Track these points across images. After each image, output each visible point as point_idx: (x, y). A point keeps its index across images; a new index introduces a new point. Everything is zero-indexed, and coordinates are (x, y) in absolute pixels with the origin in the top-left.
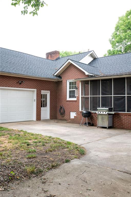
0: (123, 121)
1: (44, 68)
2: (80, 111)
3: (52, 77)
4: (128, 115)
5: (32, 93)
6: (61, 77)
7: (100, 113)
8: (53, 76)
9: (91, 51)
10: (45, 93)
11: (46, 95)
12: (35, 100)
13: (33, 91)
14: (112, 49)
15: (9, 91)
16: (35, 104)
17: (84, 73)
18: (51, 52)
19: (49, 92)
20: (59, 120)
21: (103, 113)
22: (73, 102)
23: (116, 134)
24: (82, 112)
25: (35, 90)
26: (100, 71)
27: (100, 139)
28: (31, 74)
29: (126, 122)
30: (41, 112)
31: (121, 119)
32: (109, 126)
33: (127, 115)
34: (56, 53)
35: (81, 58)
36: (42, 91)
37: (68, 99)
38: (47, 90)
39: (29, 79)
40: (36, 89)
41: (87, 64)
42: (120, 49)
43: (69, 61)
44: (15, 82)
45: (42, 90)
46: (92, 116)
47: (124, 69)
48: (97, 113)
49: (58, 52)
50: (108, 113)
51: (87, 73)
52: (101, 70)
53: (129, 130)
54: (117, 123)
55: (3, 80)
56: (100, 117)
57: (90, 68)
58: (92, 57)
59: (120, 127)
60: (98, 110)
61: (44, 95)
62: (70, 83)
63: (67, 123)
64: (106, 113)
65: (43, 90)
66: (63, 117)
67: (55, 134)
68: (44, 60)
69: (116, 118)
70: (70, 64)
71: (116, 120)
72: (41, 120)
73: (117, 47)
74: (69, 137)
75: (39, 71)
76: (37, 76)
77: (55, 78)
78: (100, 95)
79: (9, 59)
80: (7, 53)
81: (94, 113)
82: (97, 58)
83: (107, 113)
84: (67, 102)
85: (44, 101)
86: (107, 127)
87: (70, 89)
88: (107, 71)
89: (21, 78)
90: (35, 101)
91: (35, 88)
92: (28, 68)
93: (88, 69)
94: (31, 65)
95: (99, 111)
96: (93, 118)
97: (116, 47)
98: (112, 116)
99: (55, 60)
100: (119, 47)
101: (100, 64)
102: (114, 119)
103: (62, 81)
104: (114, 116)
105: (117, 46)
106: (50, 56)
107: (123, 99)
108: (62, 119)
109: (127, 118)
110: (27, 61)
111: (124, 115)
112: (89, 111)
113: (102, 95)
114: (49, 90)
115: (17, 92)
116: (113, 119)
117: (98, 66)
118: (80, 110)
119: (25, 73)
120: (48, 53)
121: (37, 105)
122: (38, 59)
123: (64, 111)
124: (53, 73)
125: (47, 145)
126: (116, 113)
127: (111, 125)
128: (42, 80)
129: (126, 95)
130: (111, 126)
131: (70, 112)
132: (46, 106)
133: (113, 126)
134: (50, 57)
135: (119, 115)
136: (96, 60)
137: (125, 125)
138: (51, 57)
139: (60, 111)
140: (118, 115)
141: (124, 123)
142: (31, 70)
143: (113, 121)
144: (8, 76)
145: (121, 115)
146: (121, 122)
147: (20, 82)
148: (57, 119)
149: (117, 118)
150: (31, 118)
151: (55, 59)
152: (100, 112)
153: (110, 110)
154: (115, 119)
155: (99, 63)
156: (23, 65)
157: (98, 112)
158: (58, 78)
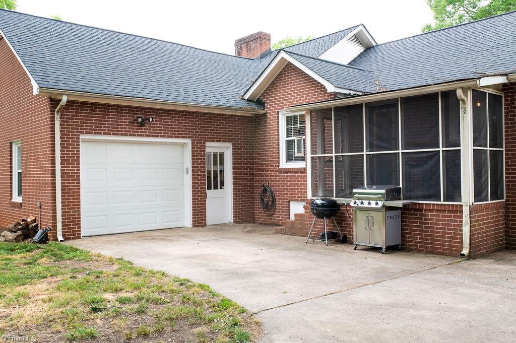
0: (433, 228)
1: (218, 80)
2: (308, 198)
3: (238, 103)
4: (449, 211)
5: (179, 149)
6: (264, 103)
7: (360, 205)
8: (239, 101)
9: (358, 26)
10: (218, 151)
11: (222, 155)
12: (187, 169)
13: (183, 145)
14: (434, 24)
15: (110, 147)
16: (188, 180)
17: (322, 88)
18: (248, 38)
19: (230, 145)
20: (261, 224)
21: (369, 203)
22: (295, 173)
23: (404, 271)
24: (312, 203)
25: (189, 141)
26: (377, 83)
27: (339, 289)
28: (171, 98)
29: (443, 233)
30: (205, 204)
31: (428, 223)
32: (388, 245)
33: (444, 211)
34: (261, 38)
35: (324, 48)
36: (207, 144)
37: (284, 164)
38: (223, 141)
39: (168, 110)
40: (189, 137)
41: (346, 64)
42: (458, 21)
43: (283, 54)
44: (127, 119)
45: (208, 141)
46: (343, 214)
47: (447, 72)
48: (352, 204)
49: (266, 34)
50: (384, 206)
51: (330, 89)
52: (381, 79)
53: (451, 258)
54: (415, 234)
55: (91, 117)
56: (361, 218)
57: (346, 73)
58: (361, 44)
59: (424, 247)
60: (357, 195)
61: (215, 155)
62: (288, 119)
63: (276, 233)
64: (377, 204)
65: (211, 141)
66: (271, 216)
67: (211, 270)
68: (223, 58)
69: (411, 218)
70: (287, 65)
71: (411, 226)
72: (205, 225)
73: (448, 17)
74: (246, 281)
75: (201, 87)
76: (190, 102)
77: (246, 105)
78: (363, 152)
79: (117, 58)
80: (115, 43)
81: (344, 204)
82: (375, 45)
83: (380, 204)
84: (280, 172)
85: (215, 172)
86: (381, 249)
87: (287, 137)
88: (399, 79)
89: (143, 108)
90: (187, 173)
91: (186, 137)
92: (168, 81)
93: (338, 77)
94: (178, 72)
95: (359, 199)
96: (346, 221)
97: (446, 17)
98: (399, 212)
99: (257, 59)
100: (456, 16)
101: (380, 63)
102: (406, 222)
103: (265, 115)
104: (406, 214)
105: (450, 15)
106: (244, 46)
107: (433, 162)
108: (268, 220)
109: (444, 220)
110: (169, 63)
111: (437, 210)
112: (334, 198)
113: (370, 151)
114: (229, 141)
115: (136, 147)
116: (402, 221)
117: (374, 68)
118: (309, 196)
119: (155, 95)
120: (240, 40)
121: (194, 183)
122: (207, 57)
123: (274, 200)
124: (242, 93)
125: (153, 310)
126: (413, 204)
127: (397, 241)
128: (207, 114)
129: (441, 149)
130: (398, 245)
131: (289, 202)
132: (222, 184)
133: (403, 245)
134: (244, 49)
135: (421, 210)
136: (372, 51)
137: (439, 241)
138: (248, 50)
139: (263, 200)
140: (418, 209)
141: (437, 236)
142: (175, 86)
143: (402, 229)
144: (104, 105)
145: (426, 210)
146: (428, 231)
147: (140, 120)
148: (254, 223)
149: (415, 218)
150: (178, 221)
151: (258, 54)
152: (360, 201)
153: (393, 194)
154: (410, 222)
155: (379, 58)
156: (155, 73)
157: (355, 203)
158: (254, 106)
